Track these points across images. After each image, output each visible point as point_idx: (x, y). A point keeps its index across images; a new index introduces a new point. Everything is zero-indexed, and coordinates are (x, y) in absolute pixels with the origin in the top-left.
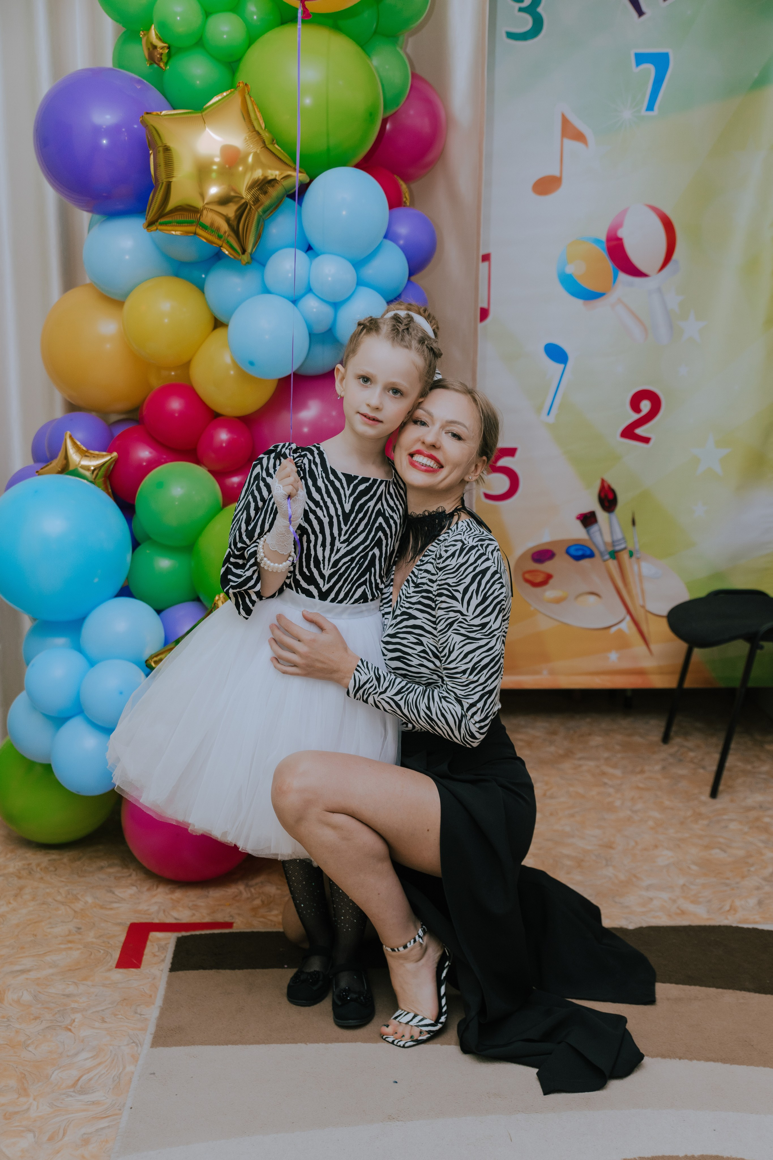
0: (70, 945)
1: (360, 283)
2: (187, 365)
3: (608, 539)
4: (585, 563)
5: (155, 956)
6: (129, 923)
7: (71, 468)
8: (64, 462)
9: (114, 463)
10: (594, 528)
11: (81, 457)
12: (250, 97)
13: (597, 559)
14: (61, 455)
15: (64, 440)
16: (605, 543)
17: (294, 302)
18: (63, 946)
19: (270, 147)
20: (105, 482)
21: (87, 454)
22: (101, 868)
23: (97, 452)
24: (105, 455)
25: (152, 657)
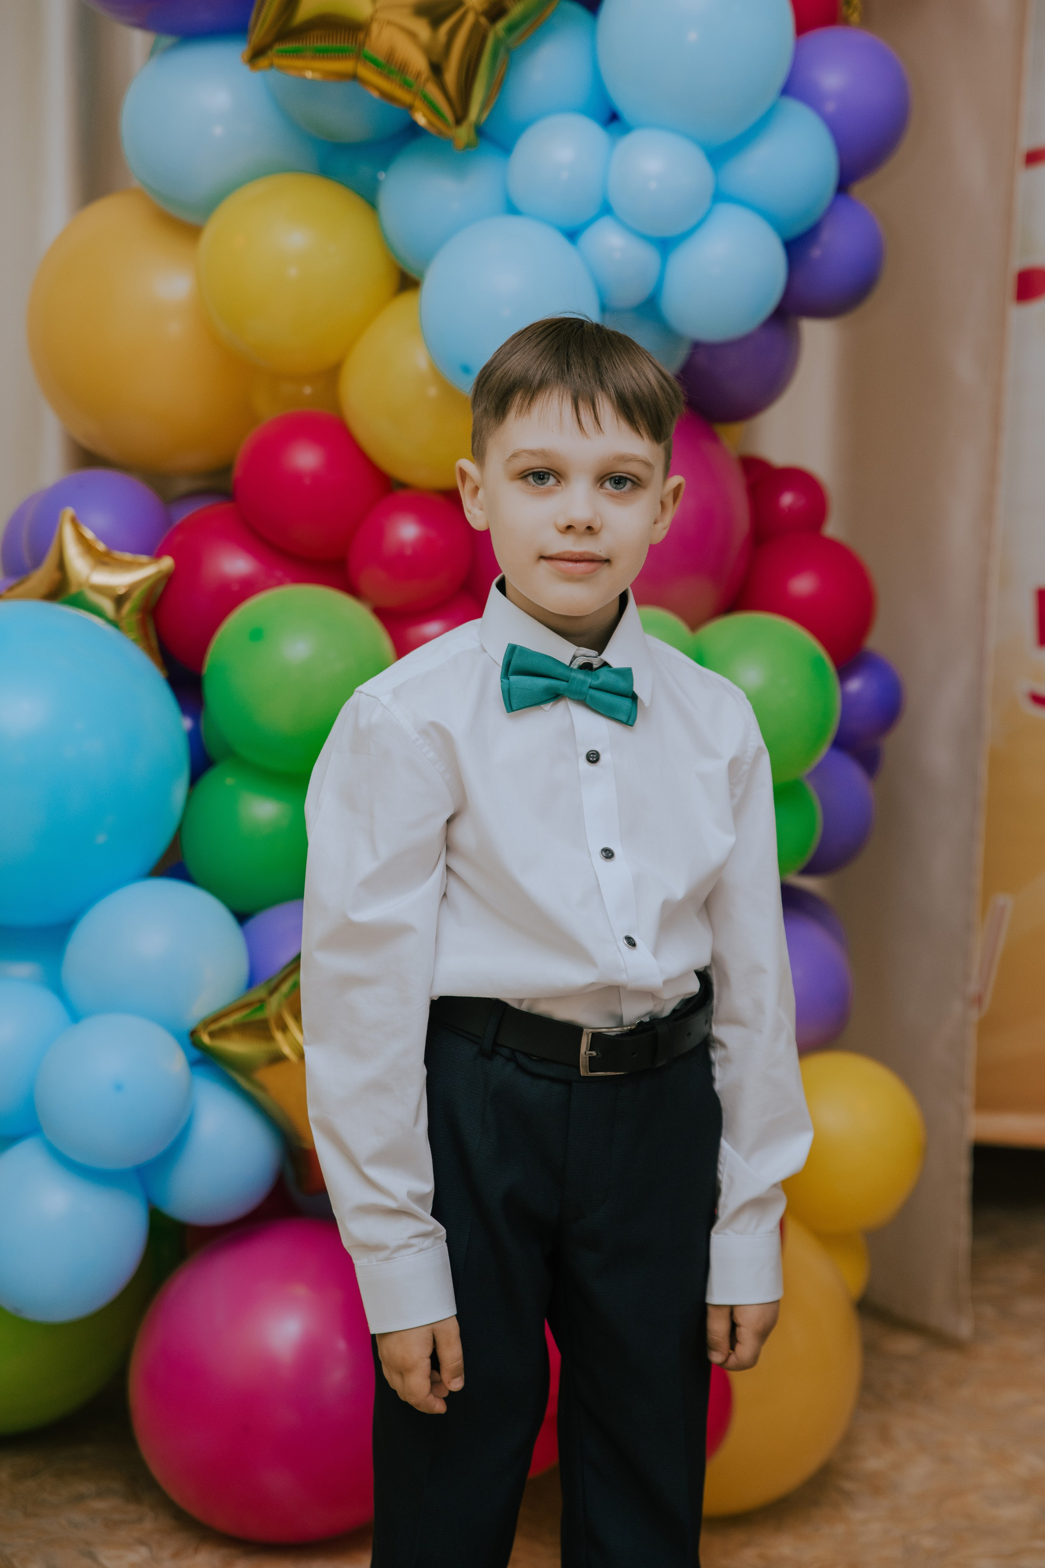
1: (719, 196)
2: (333, 373)
7: (73, 590)
8: (57, 576)
11: (93, 564)
14: (51, 556)
15: (59, 529)
17: (572, 235)
20: (143, 624)
22: (80, 1498)
23: (128, 556)
24: (147, 562)
25: (207, 1023)
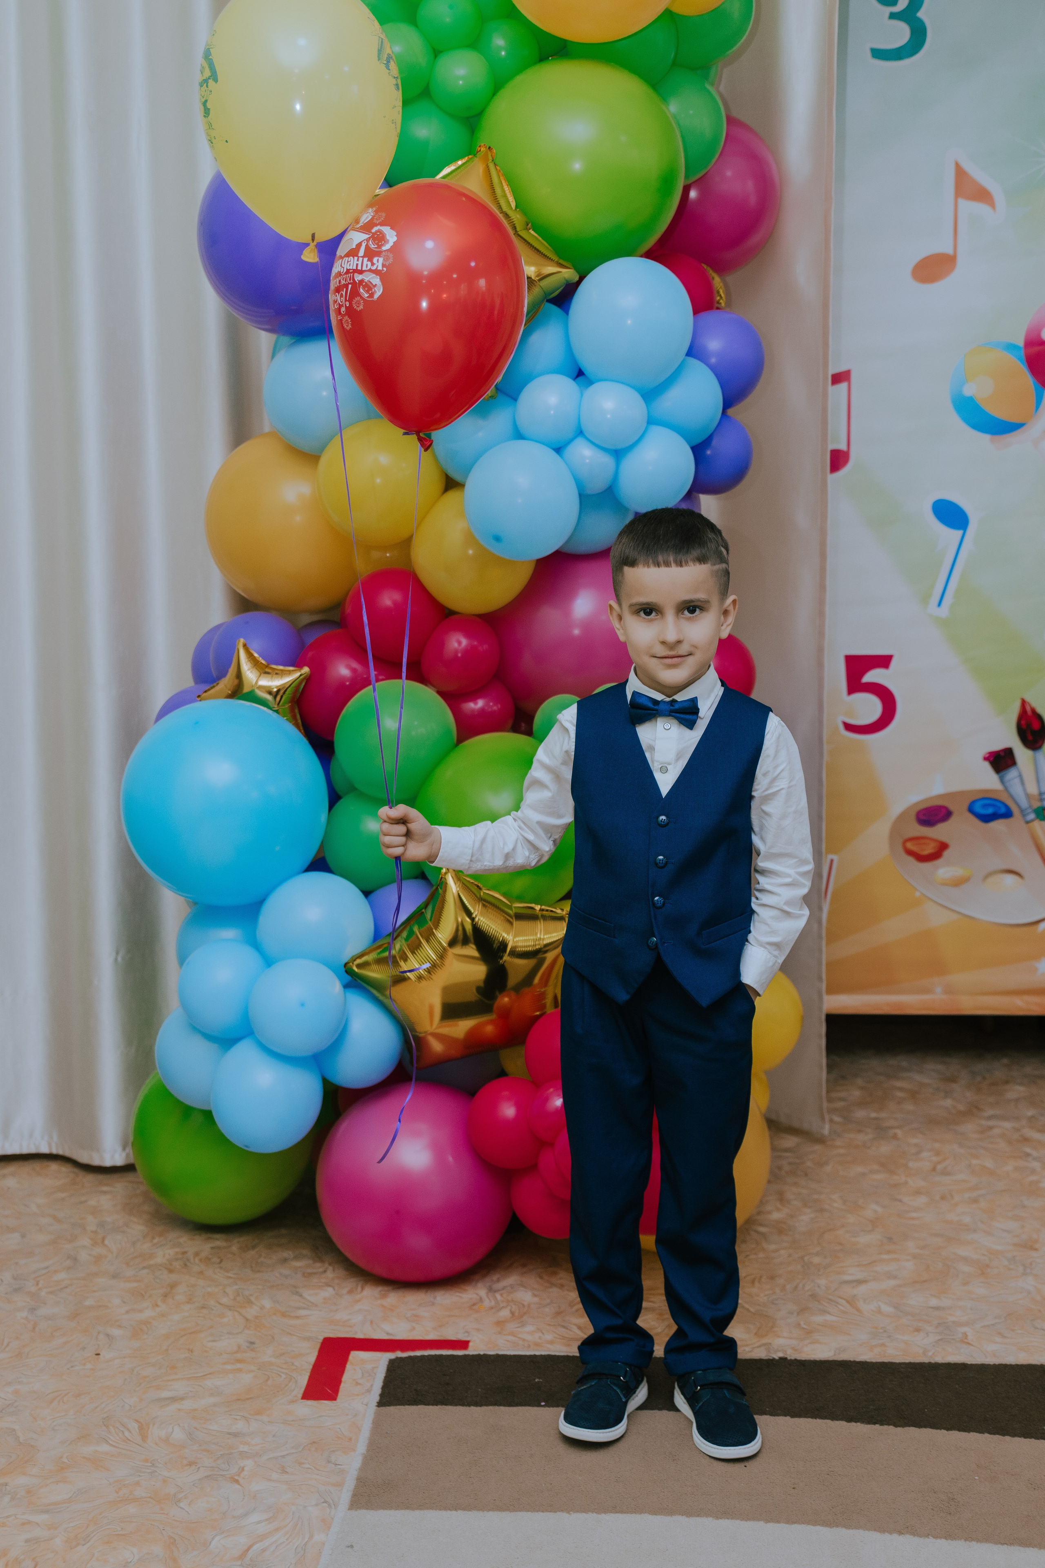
0: (239, 1366)
1: (651, 421)
2: (406, 543)
3: (1032, 789)
4: (998, 825)
5: (357, 1384)
6: (321, 1338)
7: (246, 690)
8: (236, 682)
9: (305, 681)
10: (1011, 774)
11: (258, 674)
12: (495, 165)
13: (1017, 819)
14: (232, 671)
15: (236, 652)
16: (1028, 796)
17: (558, 450)
18: (229, 1367)
19: (523, 234)
20: (292, 710)
21: (267, 670)
22: (285, 1261)
23: (281, 667)
24: (293, 671)
25: (354, 959)
